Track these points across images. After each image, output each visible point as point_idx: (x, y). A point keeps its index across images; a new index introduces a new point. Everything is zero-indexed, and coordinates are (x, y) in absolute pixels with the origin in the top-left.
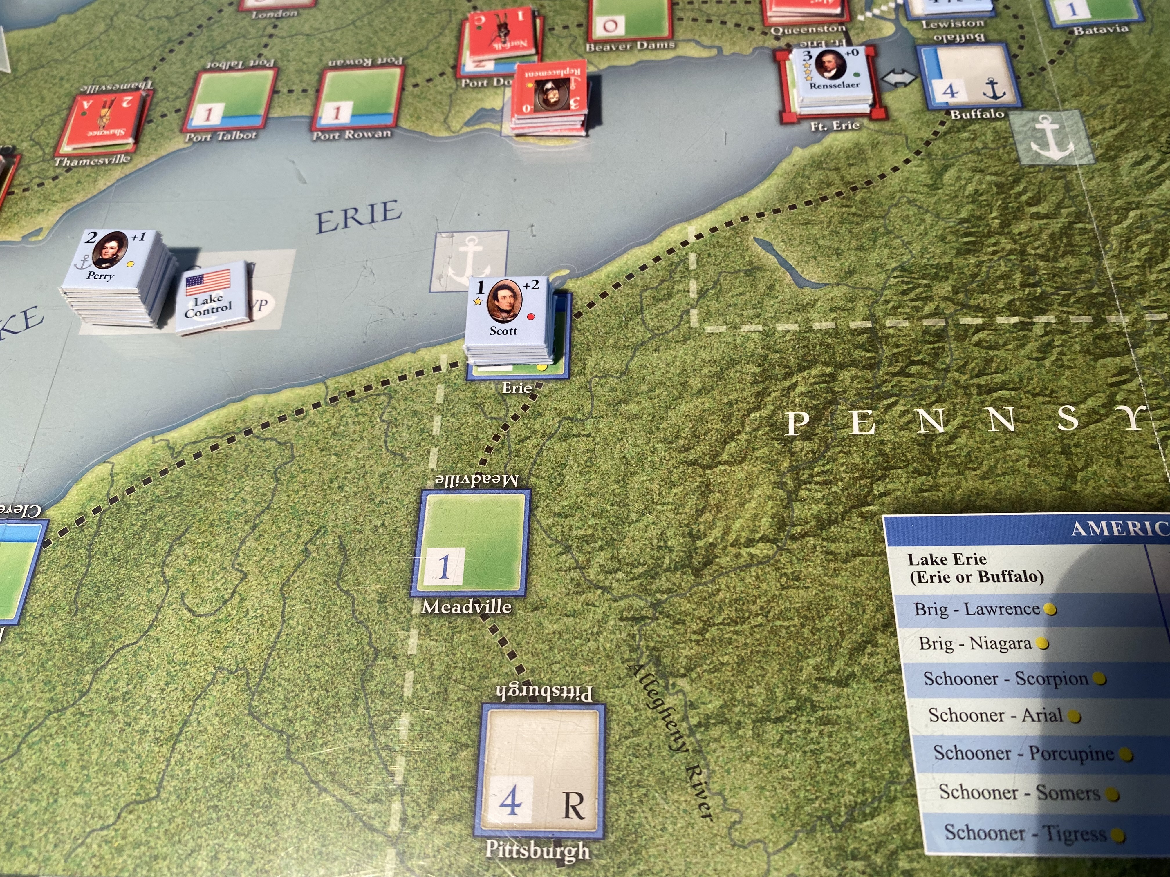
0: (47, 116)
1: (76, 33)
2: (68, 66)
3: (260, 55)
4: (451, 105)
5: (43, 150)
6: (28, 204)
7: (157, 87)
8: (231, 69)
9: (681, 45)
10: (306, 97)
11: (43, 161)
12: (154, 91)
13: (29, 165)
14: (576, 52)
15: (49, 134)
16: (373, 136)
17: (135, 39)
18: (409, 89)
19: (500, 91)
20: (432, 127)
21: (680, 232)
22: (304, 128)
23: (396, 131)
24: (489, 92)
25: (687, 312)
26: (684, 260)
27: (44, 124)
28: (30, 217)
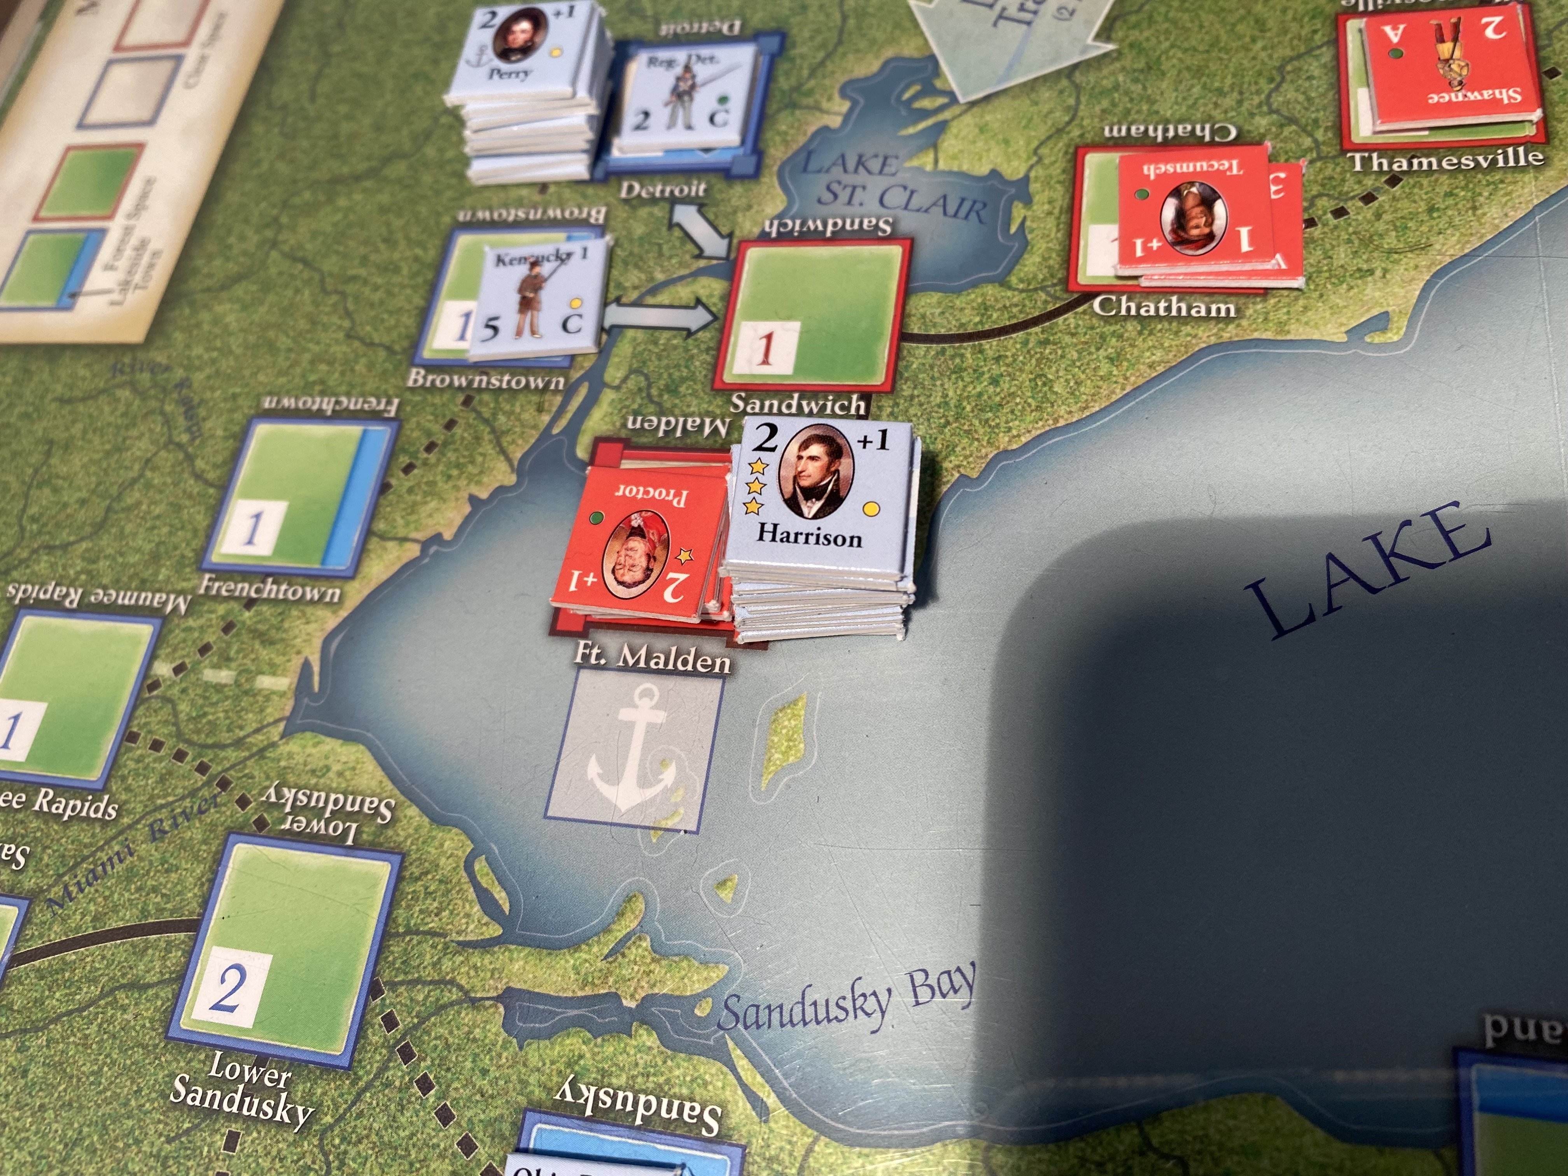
0: (1286, 60)
6: (1329, 257)
11: (1322, 158)
15: (1309, 99)
27: (1288, 78)
28: (1345, 286)
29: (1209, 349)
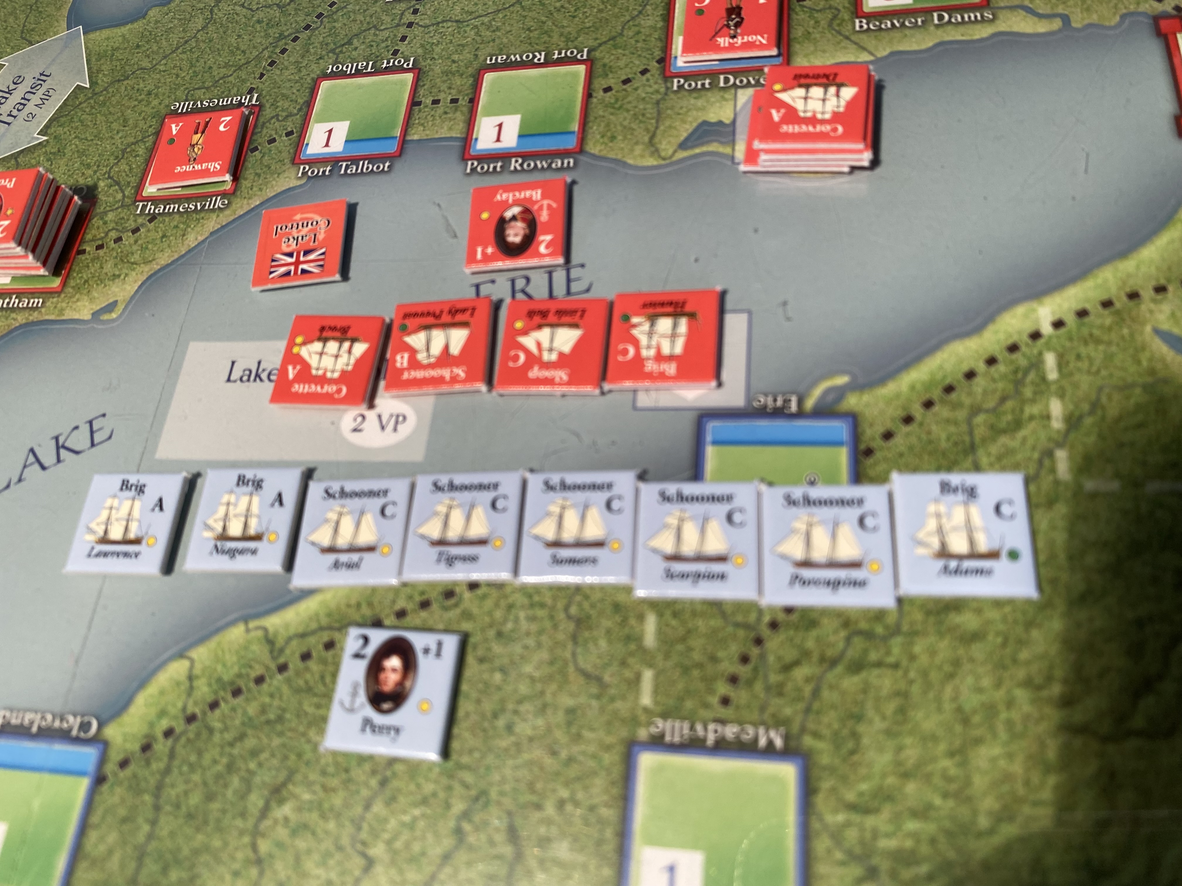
0: (129, 145)
1: (169, 31)
2: (158, 76)
3: (395, 53)
4: (659, 117)
5: (123, 192)
6: (102, 268)
7: (264, 101)
8: (358, 73)
9: (1001, 15)
10: (456, 110)
11: (122, 206)
12: (260, 107)
13: (105, 213)
14: (839, 33)
15: (131, 169)
16: (550, 166)
17: (239, 36)
18: (599, 94)
19: (729, 95)
20: (632, 150)
21: (1026, 316)
22: (454, 156)
23: (582, 158)
24: (713, 96)
25: (1049, 454)
26: (1037, 364)
27: (126, 155)
28: (103, 285)
29: (21, 326)
